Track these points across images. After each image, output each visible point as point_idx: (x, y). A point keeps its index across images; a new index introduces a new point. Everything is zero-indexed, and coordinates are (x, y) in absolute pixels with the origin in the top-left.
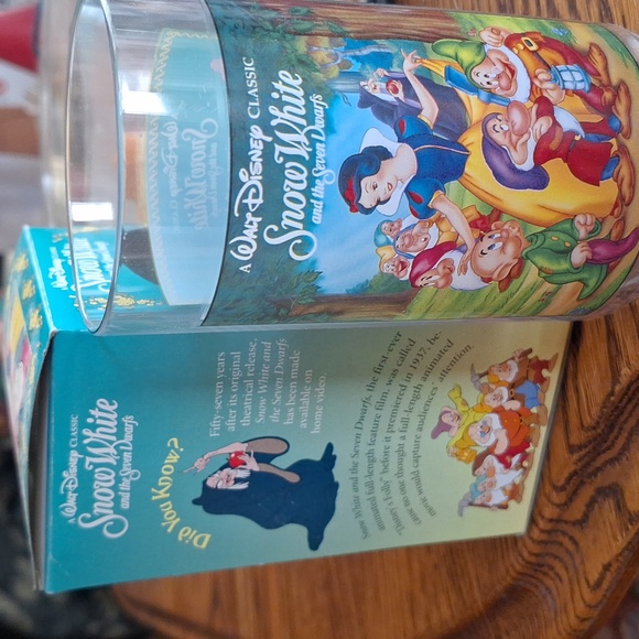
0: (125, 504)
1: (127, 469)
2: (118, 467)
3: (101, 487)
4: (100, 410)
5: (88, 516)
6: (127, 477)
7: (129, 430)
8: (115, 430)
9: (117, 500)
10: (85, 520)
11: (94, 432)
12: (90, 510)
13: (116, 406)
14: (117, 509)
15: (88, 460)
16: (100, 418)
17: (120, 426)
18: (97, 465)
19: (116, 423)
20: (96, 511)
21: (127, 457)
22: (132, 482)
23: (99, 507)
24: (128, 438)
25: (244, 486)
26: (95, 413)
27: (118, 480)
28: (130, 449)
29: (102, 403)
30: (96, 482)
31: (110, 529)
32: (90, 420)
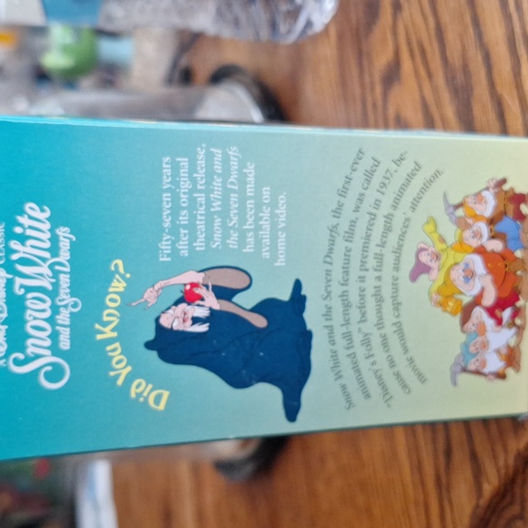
0: (65, 344)
1: (65, 296)
2: (53, 294)
3: (35, 318)
4: (31, 218)
5: (21, 356)
6: (66, 306)
7: (65, 245)
8: (47, 245)
9: (54, 336)
10: (18, 363)
11: (23, 244)
12: (22, 349)
13: (48, 214)
14: (55, 350)
15: (19, 281)
16: (31, 227)
17: (54, 240)
18: (29, 289)
19: (48, 235)
20: (31, 350)
21: (65, 280)
22: (71, 313)
23: (34, 345)
24: (64, 256)
25: (203, 328)
26: (23, 220)
27: (55, 309)
28: (68, 270)
29: (30, 207)
30: (29, 312)
31: (49, 377)
32: (18, 230)
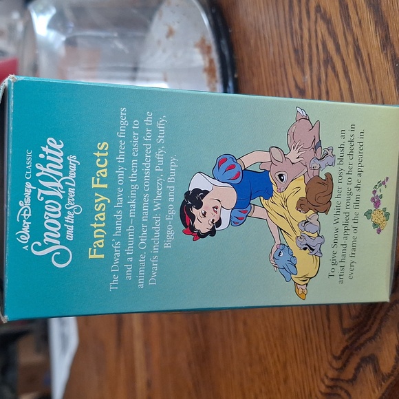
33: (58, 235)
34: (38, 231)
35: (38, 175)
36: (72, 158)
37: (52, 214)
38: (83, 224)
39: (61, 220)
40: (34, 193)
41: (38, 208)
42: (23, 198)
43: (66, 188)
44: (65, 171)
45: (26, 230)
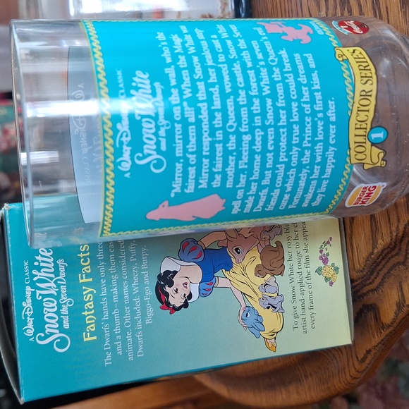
33: (57, 326)
34: (40, 325)
35: (35, 279)
36: (60, 262)
37: (49, 308)
38: (76, 314)
39: (58, 313)
40: (33, 294)
41: (38, 306)
42: (25, 299)
43: (58, 286)
44: (56, 273)
45: (30, 325)
